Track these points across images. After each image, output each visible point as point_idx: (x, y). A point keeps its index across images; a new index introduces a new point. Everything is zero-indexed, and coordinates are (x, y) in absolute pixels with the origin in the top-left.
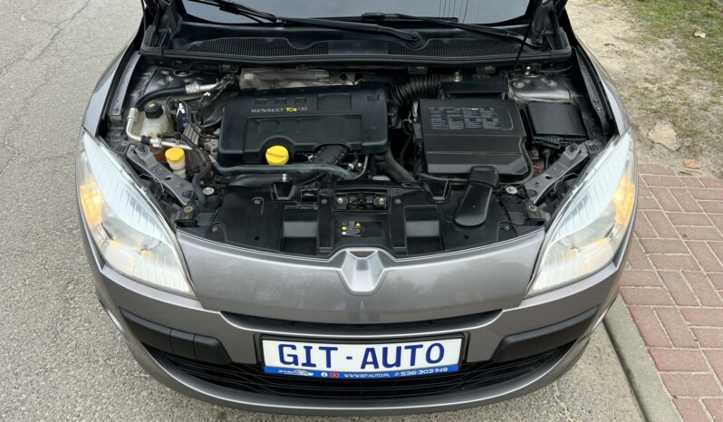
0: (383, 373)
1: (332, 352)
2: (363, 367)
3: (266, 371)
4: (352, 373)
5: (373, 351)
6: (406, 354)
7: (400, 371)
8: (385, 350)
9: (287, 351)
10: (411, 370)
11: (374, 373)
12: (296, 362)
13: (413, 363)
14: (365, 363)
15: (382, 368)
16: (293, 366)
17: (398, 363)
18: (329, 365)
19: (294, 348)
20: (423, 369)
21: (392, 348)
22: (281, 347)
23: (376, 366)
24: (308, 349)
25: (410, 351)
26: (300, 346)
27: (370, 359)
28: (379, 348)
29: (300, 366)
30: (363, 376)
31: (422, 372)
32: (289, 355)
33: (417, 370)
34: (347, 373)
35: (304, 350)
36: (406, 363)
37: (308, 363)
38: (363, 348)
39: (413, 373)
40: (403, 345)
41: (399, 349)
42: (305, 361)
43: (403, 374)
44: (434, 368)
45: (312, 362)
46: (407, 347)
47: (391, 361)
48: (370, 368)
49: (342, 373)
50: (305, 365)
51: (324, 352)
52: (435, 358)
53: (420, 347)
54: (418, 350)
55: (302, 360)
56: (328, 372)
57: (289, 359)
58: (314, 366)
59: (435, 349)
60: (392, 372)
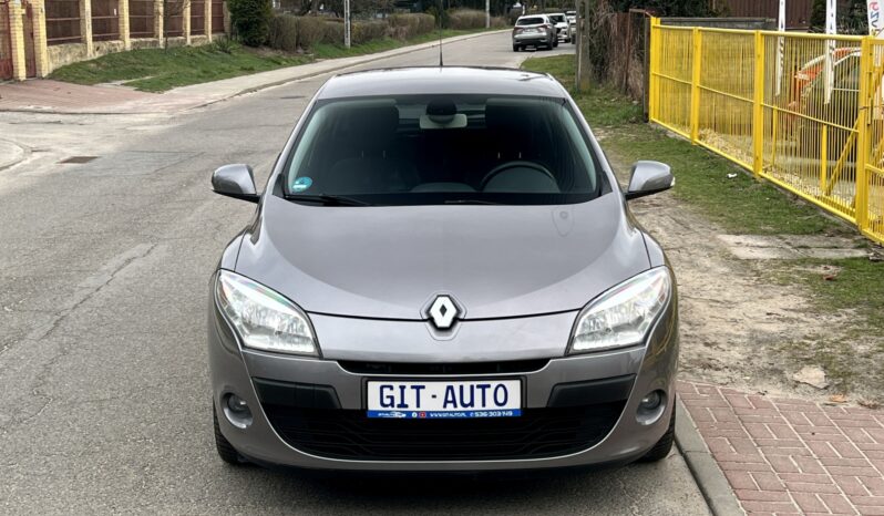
0: (461, 412)
1: (421, 390)
2: (445, 406)
3: (369, 416)
4: (437, 412)
5: (450, 388)
6: (478, 392)
7: (474, 412)
8: (461, 387)
9: (387, 392)
10: (483, 411)
11: (454, 412)
12: (392, 404)
13: (484, 405)
14: (446, 402)
15: (460, 408)
16: (390, 408)
17: (472, 404)
18: (418, 406)
19: (391, 388)
20: (493, 411)
21: (467, 385)
22: (382, 388)
23: (455, 406)
24: (402, 388)
25: (480, 390)
26: (396, 385)
27: (450, 398)
28: (456, 385)
29: (396, 408)
30: (445, 415)
31: (492, 414)
32: (388, 397)
33: (488, 411)
34: (433, 412)
35: (399, 390)
36: (478, 405)
37: (403, 405)
38: (444, 386)
39: (484, 415)
40: (475, 383)
41: (472, 387)
42: (399, 402)
43: (477, 415)
44: (501, 411)
45: (405, 403)
46: (478, 386)
47: (467, 400)
48: (450, 407)
49: (428, 413)
50: (399, 406)
51: (415, 391)
52: (501, 400)
53: (489, 386)
54: (487, 390)
55: (397, 401)
56: (418, 412)
57: (387, 401)
58: (406, 406)
59: (501, 390)
60: (468, 412)
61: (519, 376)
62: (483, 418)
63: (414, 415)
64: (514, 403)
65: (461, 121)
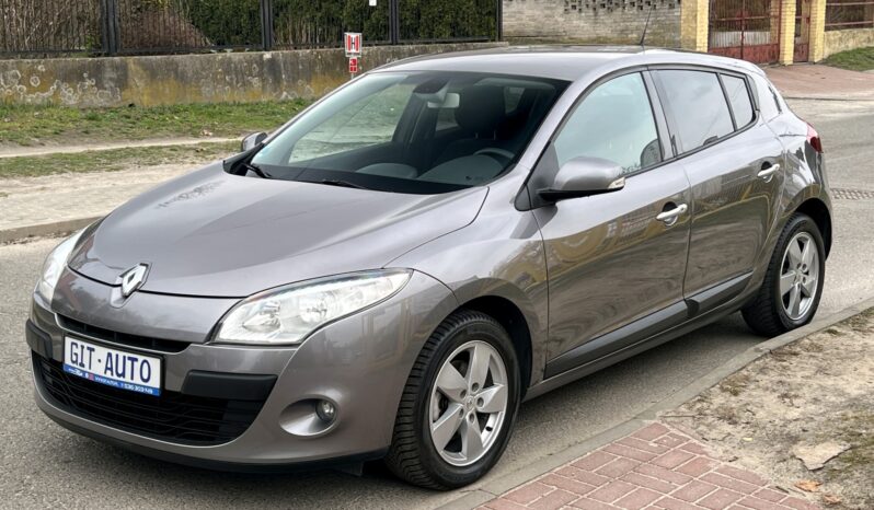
0: (115, 380)
1: (92, 354)
2: (105, 372)
3: (64, 369)
4: (100, 377)
5: (110, 355)
6: (129, 363)
7: (124, 383)
8: (117, 356)
9: (74, 348)
10: (131, 384)
11: (110, 379)
12: (76, 362)
13: (132, 378)
14: (107, 368)
15: (115, 377)
16: (75, 365)
17: (123, 375)
18: (90, 366)
19: (77, 345)
20: (138, 385)
21: (121, 354)
22: (72, 344)
23: (112, 374)
24: (83, 347)
25: (131, 362)
26: (80, 343)
27: (109, 366)
28: (114, 353)
29: (78, 366)
30: (104, 381)
31: (137, 389)
32: (75, 354)
33: (134, 385)
34: (97, 376)
35: (81, 349)
36: (128, 378)
37: (82, 365)
38: (105, 351)
39: (131, 387)
40: (128, 355)
41: (124, 357)
43: (126, 387)
44: (144, 387)
45: (84, 362)
46: (129, 358)
47: (120, 371)
48: (109, 374)
49: (95, 375)
50: (80, 365)
51: (89, 352)
52: (145, 377)
53: (136, 360)
54: (135, 363)
55: (79, 361)
56: (89, 373)
57: (74, 358)
58: (84, 366)
59: (145, 365)
60: (119, 382)
61: (162, 355)
62: (130, 391)
63: (87, 376)
64: (155, 382)
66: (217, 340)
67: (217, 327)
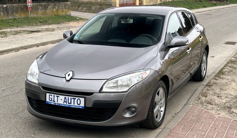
1: (58, 97)
2: (64, 103)
3: (46, 103)
4: (62, 104)
5: (65, 98)
6: (73, 100)
7: (71, 105)
8: (68, 98)
9: (50, 96)
10: (74, 106)
11: (66, 105)
12: (52, 100)
13: (74, 104)
14: (64, 102)
15: (68, 104)
18: (57, 102)
19: (52, 96)
20: (76, 106)
21: (70, 97)
22: (50, 95)
23: (66, 103)
24: (54, 96)
25: (73, 99)
26: (53, 95)
27: (65, 101)
28: (67, 97)
30: (64, 105)
31: (76, 107)
32: (51, 98)
33: (75, 106)
34: (61, 104)
36: (72, 104)
37: (54, 101)
38: (64, 97)
39: (74, 107)
40: (72, 97)
41: (71, 98)
43: (72, 107)
44: (79, 106)
45: (55, 100)
46: (73, 98)
47: (70, 102)
48: (65, 103)
49: (60, 104)
50: (53, 101)
51: (57, 97)
52: (79, 103)
53: (76, 99)
55: (53, 100)
56: (57, 103)
57: (51, 99)
58: (55, 101)
59: (79, 100)
60: (69, 105)
61: (84, 97)
62: (73, 108)
63: (56, 104)
64: (82, 105)
65: (131, 21)
66: (102, 91)
67: (102, 88)
